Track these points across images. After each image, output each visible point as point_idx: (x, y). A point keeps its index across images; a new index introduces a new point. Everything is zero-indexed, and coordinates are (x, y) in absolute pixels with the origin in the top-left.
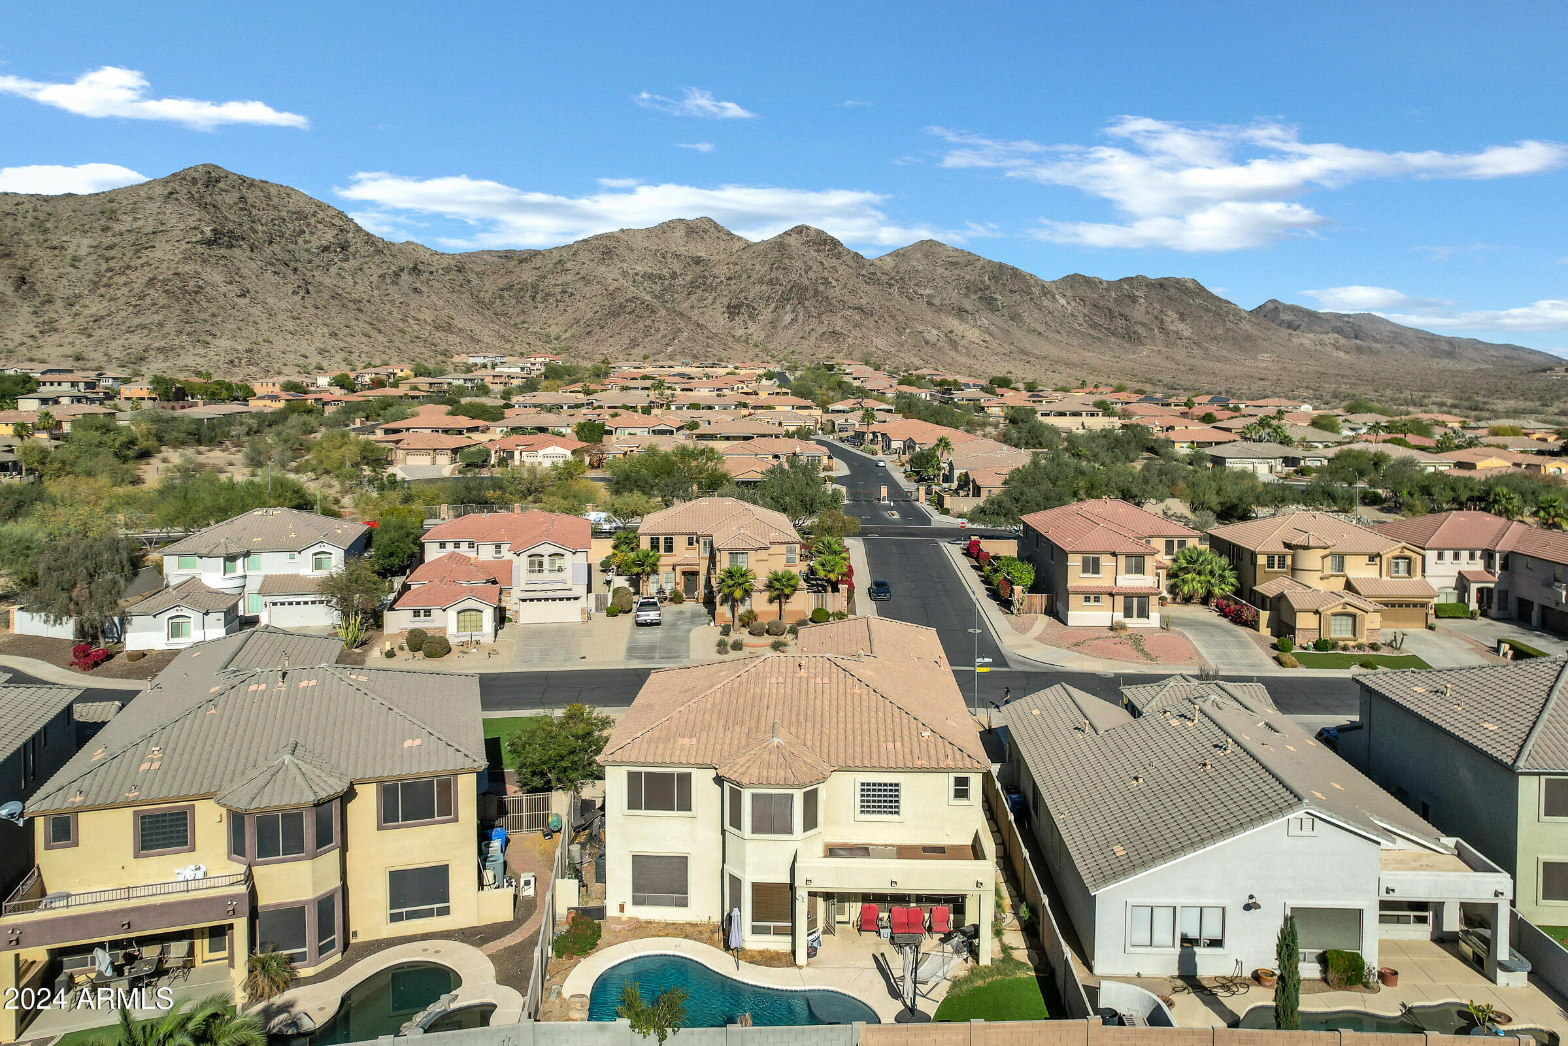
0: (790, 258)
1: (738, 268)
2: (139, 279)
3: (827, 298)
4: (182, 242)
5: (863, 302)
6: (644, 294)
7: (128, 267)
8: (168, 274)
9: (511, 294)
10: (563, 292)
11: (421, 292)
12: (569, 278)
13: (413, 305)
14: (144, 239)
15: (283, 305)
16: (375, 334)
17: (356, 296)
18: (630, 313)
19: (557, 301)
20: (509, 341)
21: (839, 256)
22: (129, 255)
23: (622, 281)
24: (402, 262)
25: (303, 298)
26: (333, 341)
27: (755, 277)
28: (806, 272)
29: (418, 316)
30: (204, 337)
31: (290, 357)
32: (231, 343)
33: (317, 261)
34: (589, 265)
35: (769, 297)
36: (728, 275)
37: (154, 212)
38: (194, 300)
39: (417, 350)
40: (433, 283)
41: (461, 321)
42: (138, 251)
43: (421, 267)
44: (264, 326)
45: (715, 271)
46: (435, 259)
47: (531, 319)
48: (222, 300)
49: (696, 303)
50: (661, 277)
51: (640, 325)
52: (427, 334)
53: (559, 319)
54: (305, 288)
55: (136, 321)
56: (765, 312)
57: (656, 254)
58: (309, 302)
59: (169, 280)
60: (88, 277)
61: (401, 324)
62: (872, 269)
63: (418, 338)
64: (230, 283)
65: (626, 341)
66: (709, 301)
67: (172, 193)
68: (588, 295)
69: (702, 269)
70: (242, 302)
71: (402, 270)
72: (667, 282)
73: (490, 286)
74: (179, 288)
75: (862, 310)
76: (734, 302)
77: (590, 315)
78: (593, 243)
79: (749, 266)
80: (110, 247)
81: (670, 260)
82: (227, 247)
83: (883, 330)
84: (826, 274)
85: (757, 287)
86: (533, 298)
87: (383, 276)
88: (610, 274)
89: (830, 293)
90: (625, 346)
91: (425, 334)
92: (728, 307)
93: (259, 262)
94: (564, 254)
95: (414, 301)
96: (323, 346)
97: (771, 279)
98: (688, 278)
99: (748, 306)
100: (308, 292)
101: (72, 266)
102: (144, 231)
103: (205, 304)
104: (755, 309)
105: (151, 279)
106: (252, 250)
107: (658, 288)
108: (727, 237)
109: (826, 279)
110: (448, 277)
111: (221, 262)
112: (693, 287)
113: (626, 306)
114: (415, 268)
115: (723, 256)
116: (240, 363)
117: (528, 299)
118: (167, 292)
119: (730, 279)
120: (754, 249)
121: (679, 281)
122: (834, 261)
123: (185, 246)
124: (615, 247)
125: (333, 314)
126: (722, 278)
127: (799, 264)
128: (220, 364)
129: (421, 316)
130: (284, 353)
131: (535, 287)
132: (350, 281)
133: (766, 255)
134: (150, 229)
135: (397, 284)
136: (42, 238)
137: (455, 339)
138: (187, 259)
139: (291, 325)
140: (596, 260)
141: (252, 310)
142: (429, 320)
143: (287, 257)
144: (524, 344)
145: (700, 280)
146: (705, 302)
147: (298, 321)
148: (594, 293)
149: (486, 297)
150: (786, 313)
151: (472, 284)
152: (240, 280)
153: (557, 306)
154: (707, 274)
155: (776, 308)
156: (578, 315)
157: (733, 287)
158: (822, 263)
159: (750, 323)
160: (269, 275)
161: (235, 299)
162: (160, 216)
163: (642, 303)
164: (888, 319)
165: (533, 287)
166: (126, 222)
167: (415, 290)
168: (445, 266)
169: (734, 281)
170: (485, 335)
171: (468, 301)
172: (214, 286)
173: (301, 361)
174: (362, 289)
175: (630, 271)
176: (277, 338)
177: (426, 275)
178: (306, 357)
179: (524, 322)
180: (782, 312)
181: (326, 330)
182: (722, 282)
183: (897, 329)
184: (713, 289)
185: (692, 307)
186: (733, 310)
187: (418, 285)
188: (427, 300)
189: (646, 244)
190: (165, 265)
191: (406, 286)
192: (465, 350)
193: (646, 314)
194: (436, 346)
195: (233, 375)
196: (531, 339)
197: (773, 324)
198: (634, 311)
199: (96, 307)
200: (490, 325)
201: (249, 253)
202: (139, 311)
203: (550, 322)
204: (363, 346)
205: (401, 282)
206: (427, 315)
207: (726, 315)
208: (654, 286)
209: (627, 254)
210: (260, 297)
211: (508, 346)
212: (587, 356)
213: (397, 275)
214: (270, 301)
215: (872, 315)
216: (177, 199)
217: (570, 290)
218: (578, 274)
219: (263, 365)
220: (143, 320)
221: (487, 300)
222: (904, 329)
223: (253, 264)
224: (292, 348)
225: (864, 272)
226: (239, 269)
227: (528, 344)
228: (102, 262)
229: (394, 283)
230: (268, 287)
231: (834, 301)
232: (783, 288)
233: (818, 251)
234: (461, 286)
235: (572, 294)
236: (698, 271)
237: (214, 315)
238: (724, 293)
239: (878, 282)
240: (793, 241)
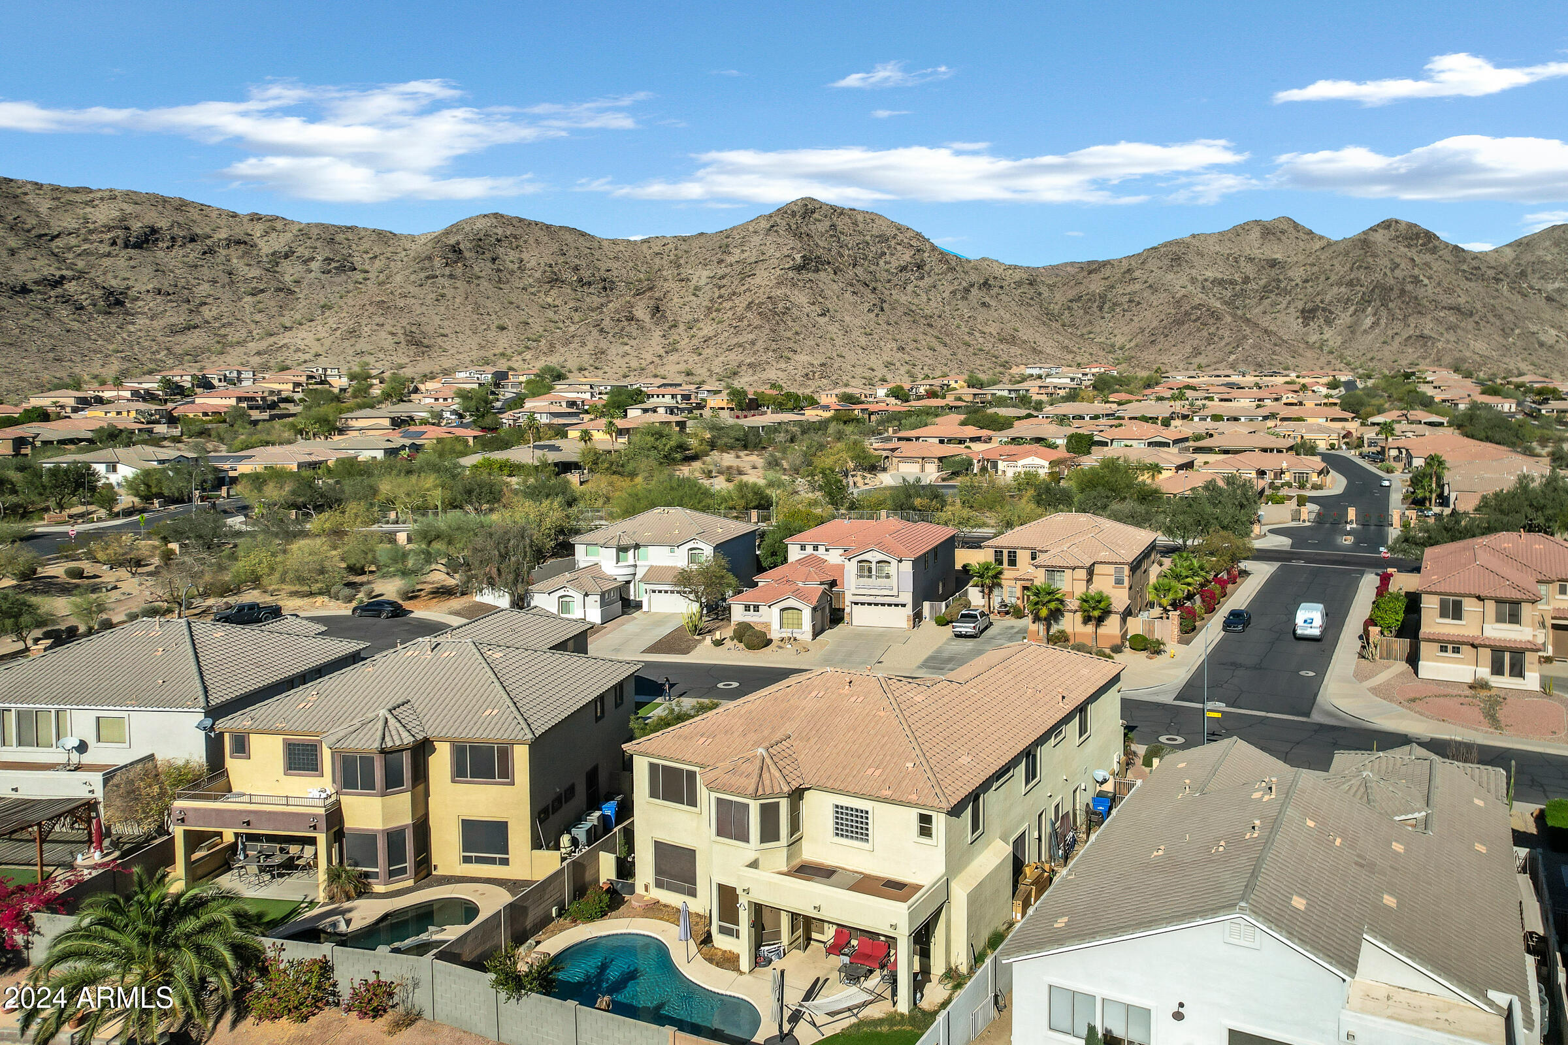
0: (1375, 256)
1: (1315, 269)
2: (741, 303)
3: (1416, 298)
4: (777, 269)
5: (1462, 300)
6: (1213, 300)
7: (734, 294)
8: (763, 298)
9: (1080, 305)
10: (1130, 301)
11: (989, 306)
12: (1137, 287)
13: (980, 319)
14: (748, 268)
15: (858, 322)
16: (940, 348)
17: (928, 312)
18: (1195, 321)
19: (1124, 310)
20: (1071, 352)
21: (1434, 250)
22: (736, 283)
23: (1190, 288)
24: (974, 277)
25: (877, 315)
26: (900, 354)
27: (1333, 278)
28: (1392, 270)
29: (985, 331)
30: (786, 354)
31: (859, 371)
32: (808, 358)
33: (895, 280)
34: (1158, 273)
35: (1348, 300)
36: (1304, 277)
37: (758, 244)
38: (782, 320)
39: (978, 362)
40: (1003, 297)
41: (1025, 334)
42: (743, 279)
43: (991, 282)
44: (839, 342)
45: (1290, 274)
46: (1008, 274)
47: (1098, 330)
48: (805, 320)
49: (1269, 309)
50: (1232, 282)
51: (1204, 333)
52: (990, 346)
53: (1125, 328)
54: (880, 307)
55: (735, 341)
56: (1343, 316)
57: (1228, 259)
58: (882, 319)
59: (763, 303)
60: (704, 304)
61: (967, 338)
62: (1475, 263)
63: (981, 350)
64: (814, 304)
65: (1189, 349)
66: (1283, 305)
67: (773, 226)
68: (1155, 304)
69: (1278, 272)
70: (822, 320)
71: (972, 285)
72: (1238, 287)
73: (1060, 297)
74: (770, 310)
75: (1459, 310)
76: (1309, 305)
77: (1155, 323)
78: (1162, 250)
79: (1327, 267)
80: (723, 277)
81: (1243, 264)
82: (814, 271)
83: (1485, 331)
84: (1416, 271)
85: (1335, 289)
86: (1101, 308)
87: (954, 293)
88: (1178, 282)
89: (1421, 292)
90: (1187, 355)
91: (988, 346)
92: (1303, 311)
93: (840, 284)
94: (1133, 263)
95: (981, 317)
96: (889, 360)
97: (1351, 280)
98: (1262, 283)
99: (1324, 310)
100: (882, 310)
101: (694, 295)
102: (749, 261)
103: (790, 324)
104: (1331, 312)
105: (750, 303)
106: (835, 273)
107: (1228, 294)
108: (1306, 237)
109: (1416, 277)
110: (1019, 291)
111: (808, 285)
112: (1266, 290)
113: (1191, 314)
114: (985, 283)
115: (1301, 258)
116: (814, 376)
117: (1095, 309)
118: (759, 314)
119: (1306, 281)
120: (1334, 248)
121: (1252, 286)
122: (1428, 257)
123: (779, 272)
124: (1184, 254)
125: (903, 330)
126: (1298, 281)
127: (1385, 262)
128: (797, 377)
129: (987, 330)
130: (854, 367)
131: (1103, 297)
132: (924, 298)
133: (1347, 254)
134: (753, 259)
135: (967, 299)
136: (676, 272)
137: (1017, 351)
138: (779, 284)
139: (863, 341)
140: (1164, 268)
141: (830, 328)
142: (994, 333)
143: (869, 277)
144: (1087, 355)
145: (1274, 284)
146: (1278, 307)
147: (870, 337)
148: (1160, 301)
149: (1056, 308)
150: (1367, 316)
151: (1043, 296)
152: (822, 300)
153: (1124, 315)
154: (1281, 277)
155: (1356, 311)
156: (1143, 324)
157: (1310, 290)
158: (1413, 260)
159: (1326, 329)
160: (848, 295)
161: (817, 318)
162: (762, 247)
163: (1208, 310)
164: (1492, 319)
165: (1100, 298)
166: (736, 255)
167: (984, 304)
168: (1017, 279)
169: (1310, 284)
170: (1048, 346)
171: (1035, 313)
172: (800, 307)
173: (868, 374)
174: (935, 305)
175: (1199, 278)
176: (850, 353)
177: (996, 290)
178: (873, 370)
179: (1090, 333)
180: (1362, 316)
181: (894, 345)
182: (1297, 285)
183: (1503, 330)
184: (1287, 292)
185: (1265, 313)
186: (1308, 315)
187: (987, 299)
188: (995, 314)
189: (1218, 248)
190: (762, 289)
191: (975, 301)
192: (1024, 362)
193: (1211, 321)
194: (997, 358)
195: (806, 387)
196: (1095, 350)
197: (1353, 329)
198: (1199, 318)
199: (707, 329)
200: (1055, 336)
201: (832, 276)
202: (737, 331)
203: (1115, 332)
204: (927, 359)
205: (970, 297)
206: (993, 329)
207: (1300, 320)
208: (1224, 292)
209: (1196, 260)
210: (839, 316)
211: (1070, 356)
212: (1146, 365)
213: (967, 290)
214: (847, 319)
215: (1471, 314)
216: (776, 231)
217: (1137, 299)
218: (1146, 282)
219: (833, 378)
220: (741, 339)
221: (1056, 312)
222: (1512, 330)
223: (835, 286)
224: (861, 362)
225: (1465, 267)
226: (822, 291)
227: (1091, 354)
228: (716, 290)
229: (964, 298)
230: (847, 305)
231: (1424, 302)
232: (1364, 289)
233: (1409, 246)
234: (1032, 299)
235: (1139, 303)
236: (1273, 274)
237: (797, 333)
238: (1300, 297)
239: (1482, 278)
240: (1380, 237)
